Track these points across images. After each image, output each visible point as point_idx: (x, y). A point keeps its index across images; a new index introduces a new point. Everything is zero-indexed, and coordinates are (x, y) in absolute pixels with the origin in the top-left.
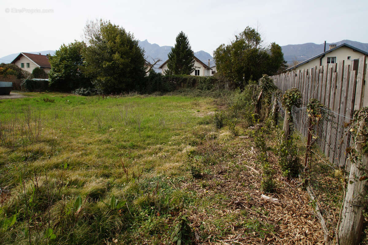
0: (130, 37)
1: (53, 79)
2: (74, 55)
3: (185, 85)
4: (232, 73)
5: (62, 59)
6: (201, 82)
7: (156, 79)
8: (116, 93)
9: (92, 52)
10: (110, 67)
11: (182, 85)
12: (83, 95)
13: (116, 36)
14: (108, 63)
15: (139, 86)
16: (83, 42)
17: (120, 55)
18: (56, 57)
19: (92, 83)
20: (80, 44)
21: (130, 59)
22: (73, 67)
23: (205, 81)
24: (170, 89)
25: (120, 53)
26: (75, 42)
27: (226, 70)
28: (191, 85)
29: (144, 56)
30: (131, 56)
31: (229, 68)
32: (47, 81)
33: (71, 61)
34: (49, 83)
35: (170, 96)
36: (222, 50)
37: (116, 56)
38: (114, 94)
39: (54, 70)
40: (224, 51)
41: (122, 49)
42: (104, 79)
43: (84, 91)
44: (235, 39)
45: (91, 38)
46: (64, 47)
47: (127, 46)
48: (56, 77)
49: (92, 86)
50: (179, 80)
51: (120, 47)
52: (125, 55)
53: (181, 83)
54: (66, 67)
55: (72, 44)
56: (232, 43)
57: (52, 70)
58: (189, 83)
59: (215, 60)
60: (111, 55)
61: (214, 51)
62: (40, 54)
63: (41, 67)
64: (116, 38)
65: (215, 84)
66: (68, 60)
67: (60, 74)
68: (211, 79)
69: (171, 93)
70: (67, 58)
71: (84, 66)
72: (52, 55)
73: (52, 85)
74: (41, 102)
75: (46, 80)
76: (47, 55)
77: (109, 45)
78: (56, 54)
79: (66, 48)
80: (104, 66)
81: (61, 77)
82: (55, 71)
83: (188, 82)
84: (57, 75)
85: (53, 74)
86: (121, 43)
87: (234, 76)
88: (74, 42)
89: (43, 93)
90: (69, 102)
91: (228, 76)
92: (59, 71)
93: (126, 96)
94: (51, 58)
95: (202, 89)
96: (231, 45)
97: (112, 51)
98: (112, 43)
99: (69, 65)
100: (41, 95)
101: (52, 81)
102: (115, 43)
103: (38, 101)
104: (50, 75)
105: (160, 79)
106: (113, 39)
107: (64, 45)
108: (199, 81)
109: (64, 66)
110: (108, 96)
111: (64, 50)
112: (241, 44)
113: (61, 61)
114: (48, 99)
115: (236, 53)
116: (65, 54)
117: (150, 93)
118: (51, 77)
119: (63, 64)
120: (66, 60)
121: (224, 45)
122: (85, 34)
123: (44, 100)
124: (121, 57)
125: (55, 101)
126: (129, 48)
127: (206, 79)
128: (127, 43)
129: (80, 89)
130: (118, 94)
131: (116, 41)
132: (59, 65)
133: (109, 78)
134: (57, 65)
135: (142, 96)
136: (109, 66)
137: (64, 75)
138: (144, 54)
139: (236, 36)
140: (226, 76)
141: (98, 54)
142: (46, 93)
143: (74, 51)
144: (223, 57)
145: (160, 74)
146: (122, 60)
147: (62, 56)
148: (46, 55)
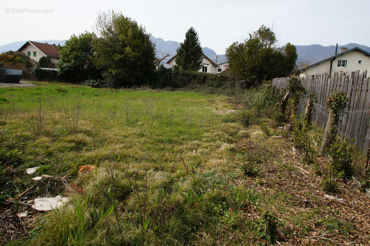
0: (142, 30)
1: (62, 69)
2: (84, 46)
3: (195, 81)
4: (245, 71)
5: (73, 50)
6: (211, 79)
7: (167, 74)
8: (128, 86)
9: (104, 44)
10: (122, 59)
11: (192, 82)
12: (93, 86)
13: (128, 29)
14: (119, 55)
15: (148, 80)
16: (93, 33)
17: (132, 48)
18: (66, 47)
19: (102, 76)
20: (90, 35)
21: (141, 52)
22: (83, 57)
23: (216, 79)
24: (180, 84)
25: (132, 46)
26: (86, 33)
27: (238, 69)
28: (202, 82)
29: (155, 50)
30: (142, 50)
31: (243, 67)
32: (56, 71)
33: (81, 52)
34: (58, 73)
35: (182, 92)
36: (235, 48)
37: (128, 49)
38: (125, 87)
39: (63, 60)
40: (237, 49)
41: (134, 42)
42: (115, 71)
43: (93, 83)
44: (249, 38)
45: (103, 30)
46: (74, 37)
47: (139, 39)
48: (65, 67)
49: (102, 78)
50: (189, 76)
51: (132, 40)
52: (136, 49)
53: (191, 79)
54: (76, 58)
55: (83, 35)
56: (245, 41)
57: (61, 60)
58: (199, 80)
59: (227, 58)
60: (122, 48)
61: (227, 49)
62: (47, 43)
63: (47, 57)
64: (128, 31)
65: (226, 82)
66: (78, 50)
67: (69, 65)
68: (222, 77)
69: (183, 89)
70: (77, 48)
71: (94, 57)
72: (62, 45)
73: (61, 75)
74: (54, 91)
75: (55, 69)
76: (54, 45)
77: (121, 37)
78: (66, 44)
79: (75, 38)
80: (115, 58)
81: (70, 67)
82: (65, 61)
83: (198, 78)
84: (66, 65)
85: (62, 64)
86: (133, 36)
87: (246, 75)
88: (84, 33)
89: (53, 83)
90: (82, 93)
91: (241, 75)
92: (69, 61)
93: (137, 90)
94: (61, 48)
95: (213, 86)
96: (244, 43)
97: (124, 43)
98: (124, 36)
99: (79, 56)
100: (50, 85)
101: (61, 70)
102: (127, 36)
103: (52, 91)
104: (59, 65)
105: (171, 74)
106: (125, 32)
107: (74, 35)
108: (209, 78)
109: (74, 56)
110: (120, 89)
111: (74, 40)
112: (256, 42)
113: (71, 51)
114: (61, 89)
115: (250, 52)
116: (75, 44)
117: (161, 88)
118: (60, 67)
119: (73, 55)
120: (76, 50)
121: (237, 42)
122: (97, 26)
123: (58, 90)
124: (133, 50)
125: (68, 92)
126: (140, 42)
127: (216, 76)
128: (139, 36)
129: (90, 80)
130: (130, 87)
131: (129, 34)
132: (69, 55)
133: (120, 70)
134: (67, 55)
135: (155, 91)
136: (120, 59)
137: (74, 66)
138: (155, 48)
139: (250, 34)
140: (238, 75)
141: (110, 47)
142: (55, 83)
143: (85, 42)
144: (236, 56)
145: (170, 69)
146: (134, 54)
147: (72, 47)
148: (52, 45)
